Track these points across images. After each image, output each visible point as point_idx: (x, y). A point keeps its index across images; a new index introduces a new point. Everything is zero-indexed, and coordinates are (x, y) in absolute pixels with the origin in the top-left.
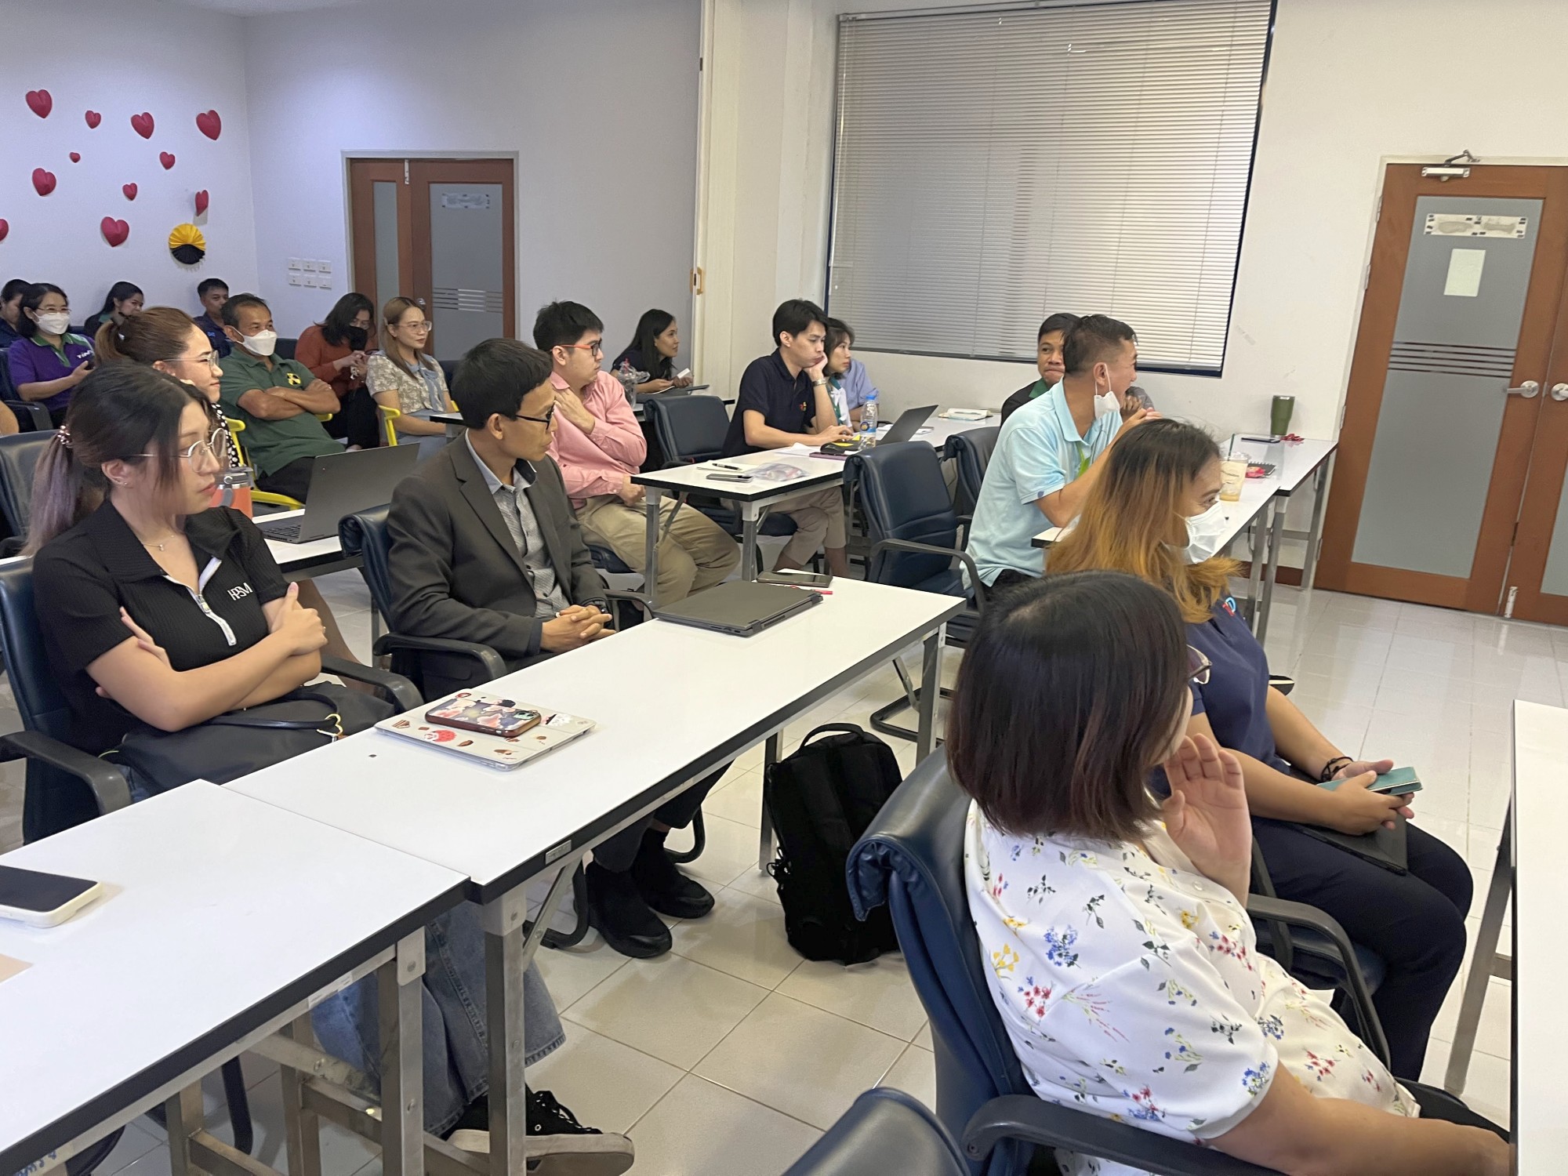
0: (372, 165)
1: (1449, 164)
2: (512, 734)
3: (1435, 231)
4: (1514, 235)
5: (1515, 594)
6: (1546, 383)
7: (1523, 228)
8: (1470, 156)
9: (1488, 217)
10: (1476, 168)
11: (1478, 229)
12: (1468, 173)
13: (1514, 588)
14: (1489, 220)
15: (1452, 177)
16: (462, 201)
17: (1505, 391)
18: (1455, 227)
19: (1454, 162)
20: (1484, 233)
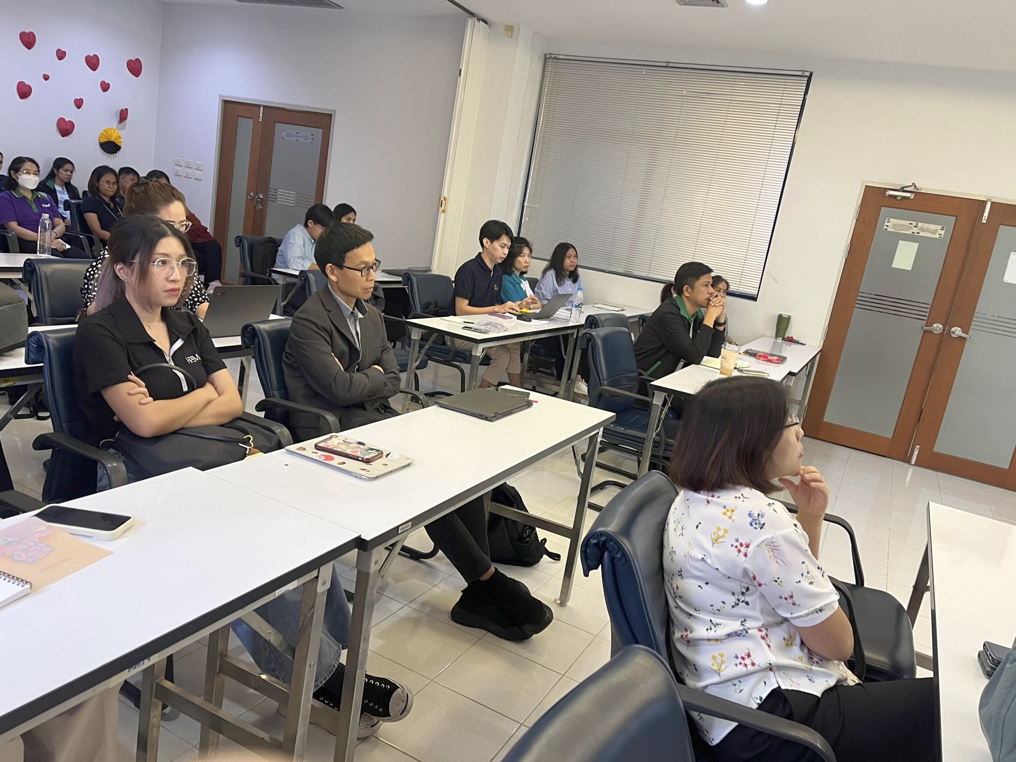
0: (238, 106)
1: (902, 190)
2: (368, 461)
3: (890, 228)
4: (937, 236)
5: (918, 450)
6: (947, 326)
7: (942, 232)
8: (915, 187)
9: (922, 224)
10: (918, 194)
11: (915, 230)
12: (913, 196)
13: (918, 447)
14: (923, 225)
15: (904, 198)
16: (295, 136)
17: (922, 328)
18: (903, 228)
19: (905, 189)
20: (919, 233)
